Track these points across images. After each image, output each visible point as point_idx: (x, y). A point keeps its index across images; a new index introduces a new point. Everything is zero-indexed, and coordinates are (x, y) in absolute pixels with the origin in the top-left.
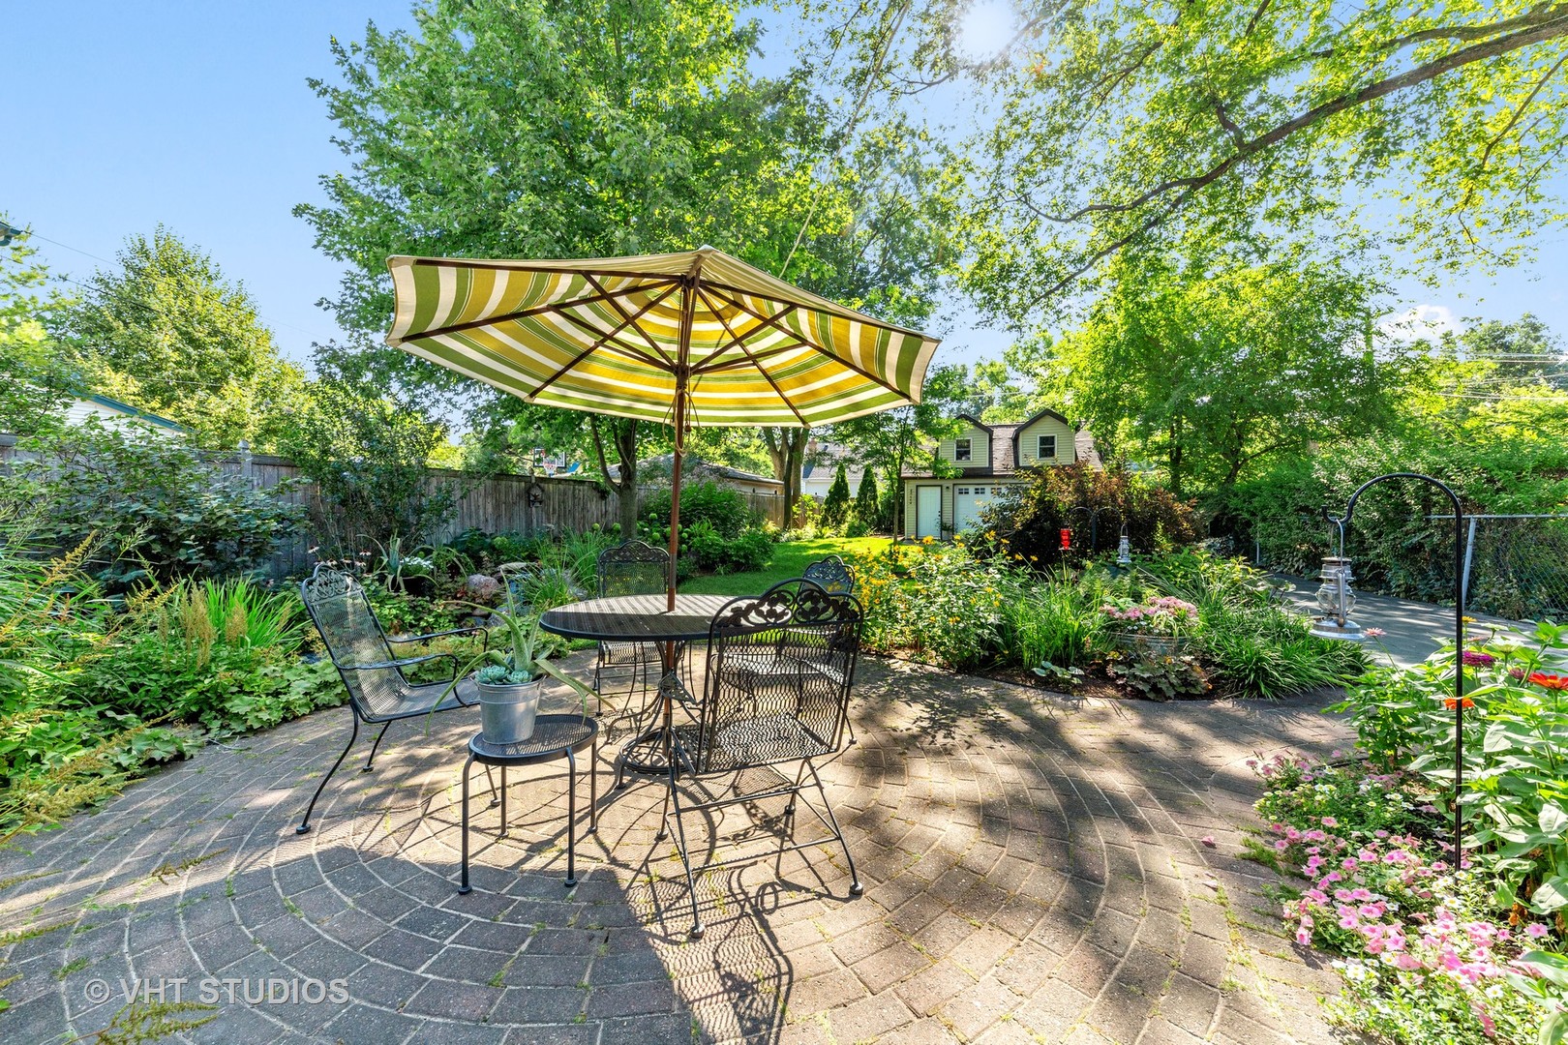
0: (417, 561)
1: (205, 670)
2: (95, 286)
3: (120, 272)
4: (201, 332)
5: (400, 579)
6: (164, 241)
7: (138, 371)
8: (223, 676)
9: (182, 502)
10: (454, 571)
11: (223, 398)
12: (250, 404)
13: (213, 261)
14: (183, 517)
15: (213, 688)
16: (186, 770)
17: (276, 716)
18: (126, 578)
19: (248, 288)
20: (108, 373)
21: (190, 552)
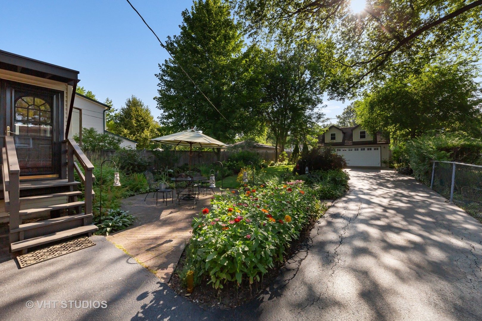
0: (171, 170)
1: (137, 185)
2: (122, 110)
3: (126, 107)
4: (140, 119)
5: (168, 174)
6: (134, 99)
7: (129, 129)
8: (139, 186)
9: (135, 161)
10: (178, 172)
11: (144, 133)
12: (149, 134)
13: (142, 102)
14: (135, 163)
15: (138, 188)
16: (135, 197)
17: (145, 192)
18: (128, 173)
19: (149, 107)
20: (124, 130)
21: (136, 169)
